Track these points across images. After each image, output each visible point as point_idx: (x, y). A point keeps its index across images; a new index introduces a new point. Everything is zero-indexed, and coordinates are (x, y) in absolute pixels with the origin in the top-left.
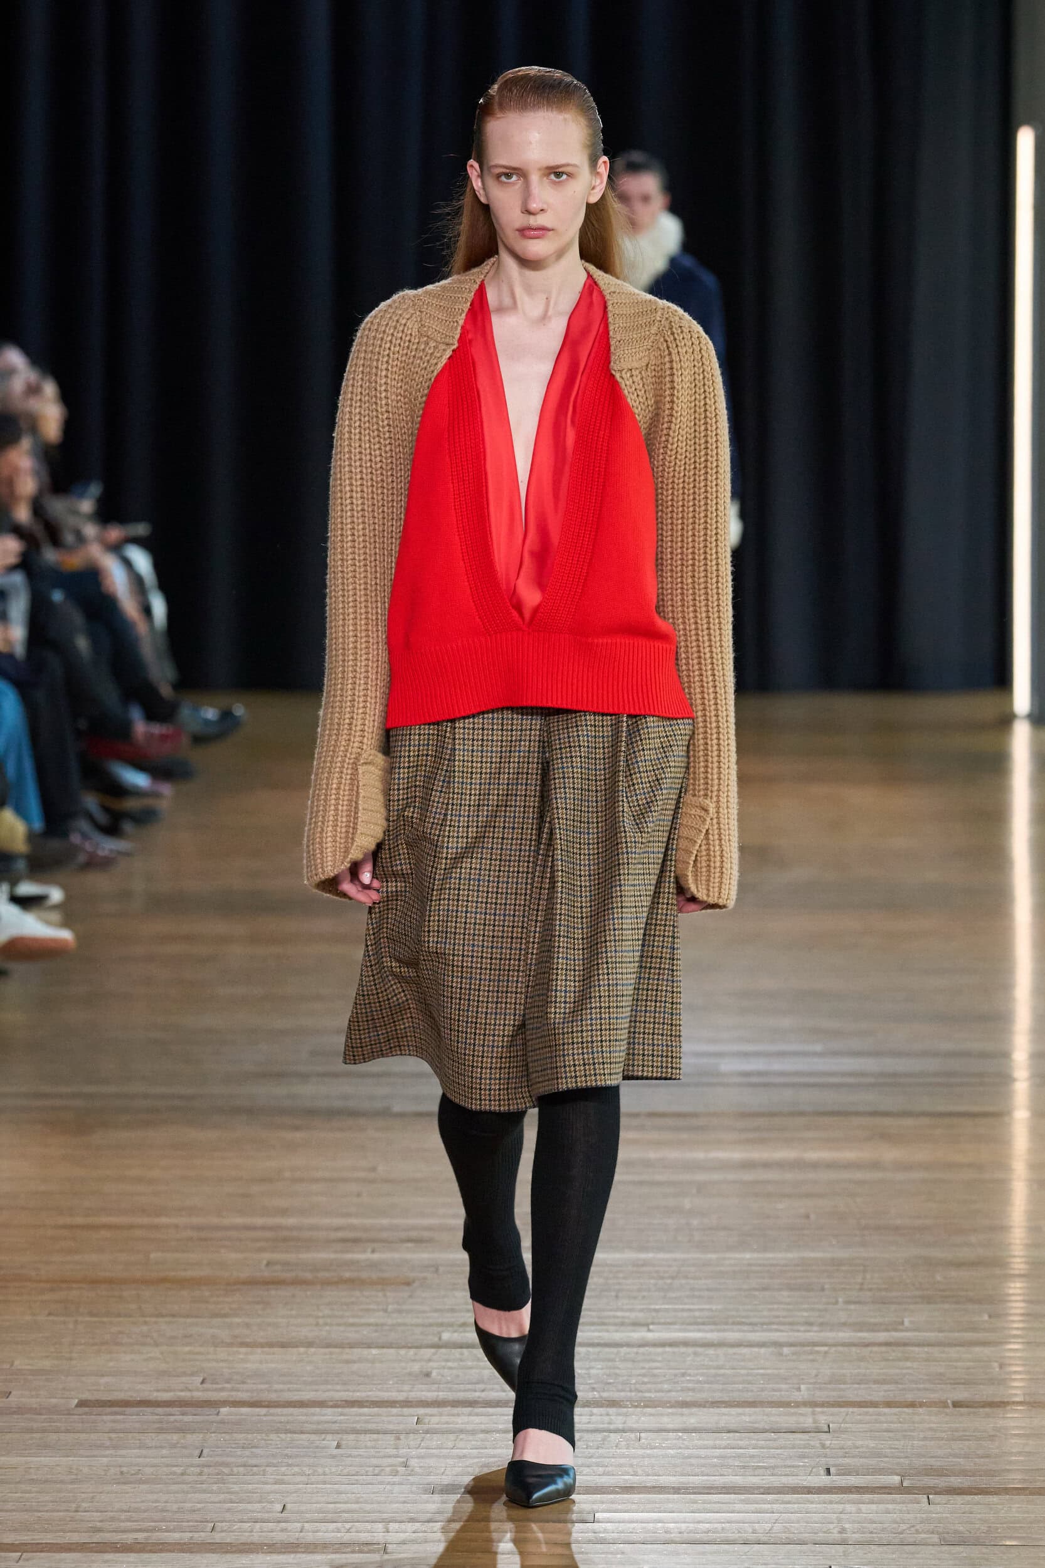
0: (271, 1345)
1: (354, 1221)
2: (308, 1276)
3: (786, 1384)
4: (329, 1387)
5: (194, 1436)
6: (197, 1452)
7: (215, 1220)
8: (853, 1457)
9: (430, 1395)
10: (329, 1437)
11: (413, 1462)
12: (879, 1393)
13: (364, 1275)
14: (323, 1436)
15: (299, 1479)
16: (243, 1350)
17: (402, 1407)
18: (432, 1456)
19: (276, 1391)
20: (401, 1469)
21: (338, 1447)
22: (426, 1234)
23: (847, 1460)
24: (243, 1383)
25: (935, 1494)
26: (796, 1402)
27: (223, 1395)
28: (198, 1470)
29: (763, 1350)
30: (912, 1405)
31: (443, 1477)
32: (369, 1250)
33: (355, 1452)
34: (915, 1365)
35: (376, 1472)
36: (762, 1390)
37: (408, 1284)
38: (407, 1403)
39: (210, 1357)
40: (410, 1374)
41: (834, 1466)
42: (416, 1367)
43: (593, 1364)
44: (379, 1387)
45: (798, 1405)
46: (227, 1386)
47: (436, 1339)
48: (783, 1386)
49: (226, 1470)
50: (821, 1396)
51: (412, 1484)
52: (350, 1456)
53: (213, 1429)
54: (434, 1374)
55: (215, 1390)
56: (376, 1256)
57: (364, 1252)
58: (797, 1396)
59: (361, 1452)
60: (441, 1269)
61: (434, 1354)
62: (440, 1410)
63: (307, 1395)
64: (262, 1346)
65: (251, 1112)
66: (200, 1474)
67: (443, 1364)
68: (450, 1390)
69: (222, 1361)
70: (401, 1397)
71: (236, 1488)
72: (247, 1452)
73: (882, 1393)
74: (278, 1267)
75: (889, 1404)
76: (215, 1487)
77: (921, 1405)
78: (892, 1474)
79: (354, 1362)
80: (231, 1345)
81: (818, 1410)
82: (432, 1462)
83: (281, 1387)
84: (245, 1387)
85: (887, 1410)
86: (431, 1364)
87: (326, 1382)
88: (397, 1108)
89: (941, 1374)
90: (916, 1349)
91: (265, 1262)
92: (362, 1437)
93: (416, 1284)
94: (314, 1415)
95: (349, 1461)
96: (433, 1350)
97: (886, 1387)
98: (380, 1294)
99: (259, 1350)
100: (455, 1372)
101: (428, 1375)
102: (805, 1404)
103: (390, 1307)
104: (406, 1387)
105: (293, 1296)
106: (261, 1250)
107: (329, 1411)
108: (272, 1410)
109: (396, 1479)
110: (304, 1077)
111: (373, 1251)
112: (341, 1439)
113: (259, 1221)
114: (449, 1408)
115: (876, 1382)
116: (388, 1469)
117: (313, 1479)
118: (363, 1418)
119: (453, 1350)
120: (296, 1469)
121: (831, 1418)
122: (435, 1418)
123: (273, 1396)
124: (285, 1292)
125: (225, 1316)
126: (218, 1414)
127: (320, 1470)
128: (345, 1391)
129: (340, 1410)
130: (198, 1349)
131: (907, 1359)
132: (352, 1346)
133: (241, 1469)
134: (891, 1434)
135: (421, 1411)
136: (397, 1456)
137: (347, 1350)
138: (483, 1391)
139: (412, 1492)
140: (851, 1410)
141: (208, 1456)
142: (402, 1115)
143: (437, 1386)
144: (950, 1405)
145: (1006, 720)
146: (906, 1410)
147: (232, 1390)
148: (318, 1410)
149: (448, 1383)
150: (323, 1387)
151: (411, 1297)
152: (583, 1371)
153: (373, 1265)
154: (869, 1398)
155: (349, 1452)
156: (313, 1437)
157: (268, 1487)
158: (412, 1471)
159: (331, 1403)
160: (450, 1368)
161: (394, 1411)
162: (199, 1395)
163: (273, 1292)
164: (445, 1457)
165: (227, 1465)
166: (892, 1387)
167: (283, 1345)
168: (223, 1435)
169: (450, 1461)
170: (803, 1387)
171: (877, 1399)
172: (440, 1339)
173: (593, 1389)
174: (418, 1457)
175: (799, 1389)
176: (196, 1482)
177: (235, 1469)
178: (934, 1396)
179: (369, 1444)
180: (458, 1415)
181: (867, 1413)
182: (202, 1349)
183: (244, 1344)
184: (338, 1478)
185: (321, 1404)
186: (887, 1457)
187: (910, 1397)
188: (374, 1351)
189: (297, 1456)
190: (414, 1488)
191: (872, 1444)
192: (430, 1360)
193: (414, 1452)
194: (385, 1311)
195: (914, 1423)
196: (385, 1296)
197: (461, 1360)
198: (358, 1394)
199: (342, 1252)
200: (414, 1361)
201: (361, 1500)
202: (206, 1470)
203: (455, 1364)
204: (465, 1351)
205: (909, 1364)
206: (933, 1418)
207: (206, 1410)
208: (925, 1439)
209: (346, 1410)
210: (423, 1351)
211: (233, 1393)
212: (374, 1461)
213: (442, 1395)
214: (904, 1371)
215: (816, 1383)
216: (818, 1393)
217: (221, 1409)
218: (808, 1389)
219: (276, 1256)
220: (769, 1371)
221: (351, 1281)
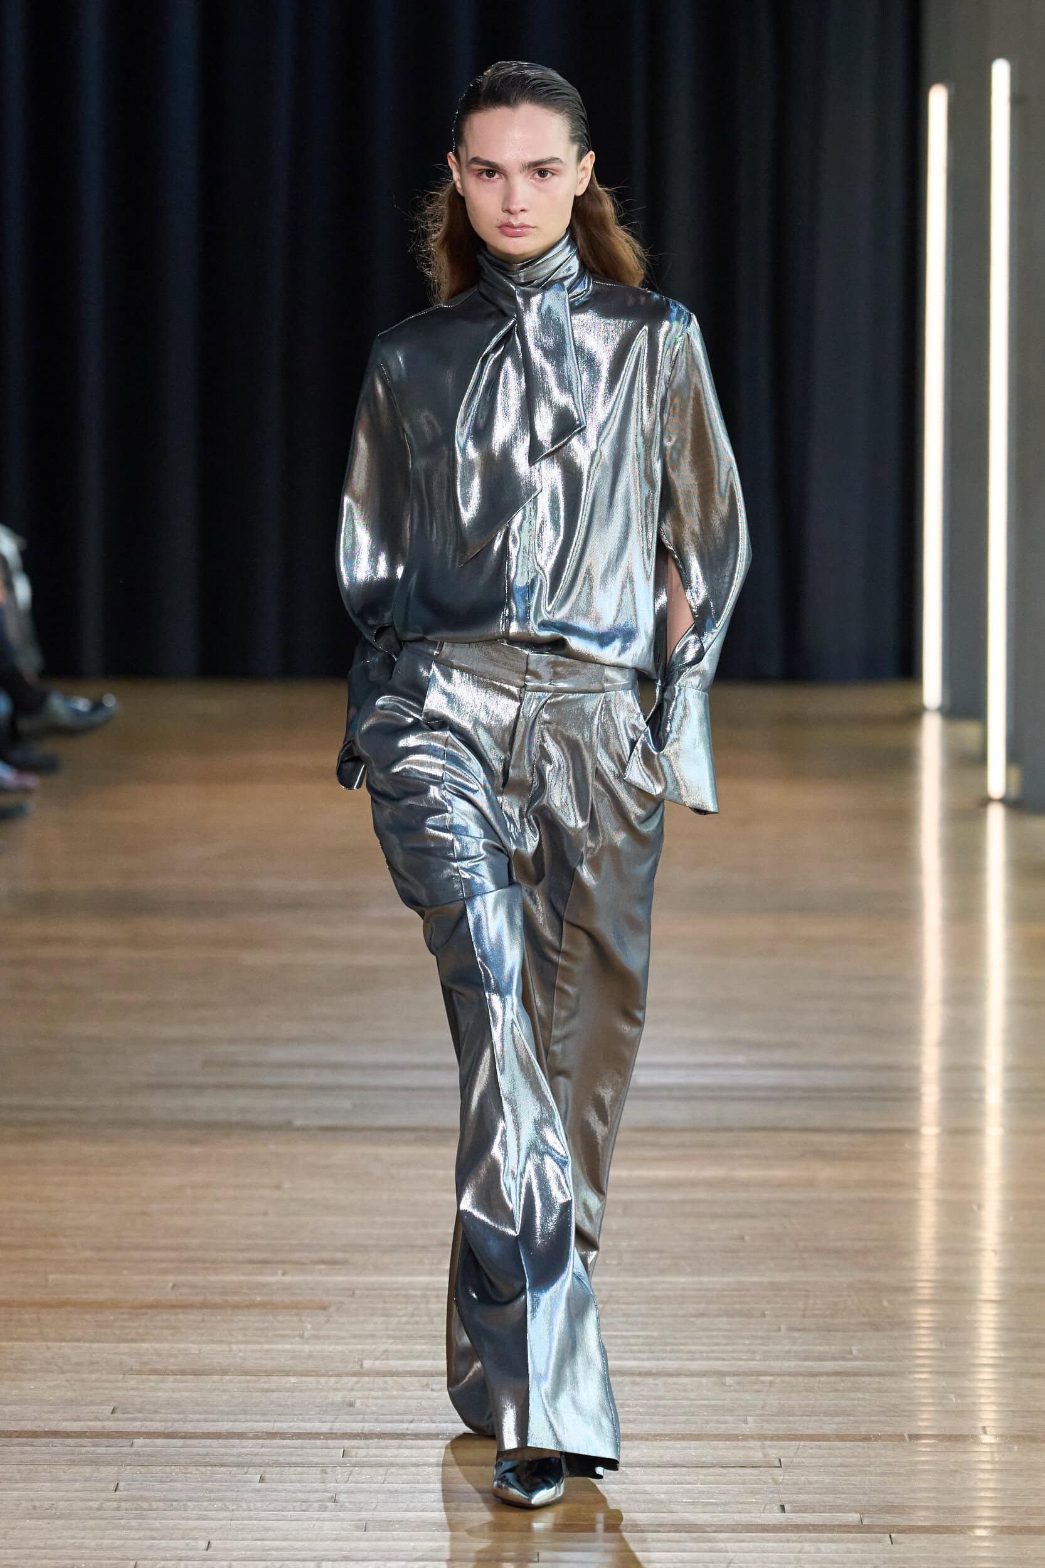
0: (183, 1372)
1: (263, 1242)
2: (218, 1299)
3: (732, 1416)
4: (248, 1417)
5: (109, 1469)
6: (113, 1486)
7: (114, 1241)
8: (808, 1493)
9: (356, 1427)
10: (251, 1470)
11: (342, 1497)
12: (830, 1426)
13: (277, 1298)
14: (245, 1469)
15: (221, 1514)
16: (153, 1377)
17: (327, 1438)
18: (362, 1491)
19: (191, 1421)
20: (330, 1505)
21: (262, 1480)
22: (339, 1256)
23: (802, 1497)
24: (156, 1412)
25: (897, 1532)
26: (743, 1435)
27: (137, 1426)
28: (115, 1504)
29: (704, 1380)
30: (866, 1438)
31: (376, 1513)
32: (280, 1272)
33: (280, 1486)
34: (867, 1396)
35: (304, 1508)
36: (707, 1422)
37: (324, 1308)
38: (331, 1436)
39: (119, 1384)
40: (332, 1404)
41: (790, 1502)
42: (338, 1397)
44: (300, 1417)
45: (745, 1437)
46: (140, 1416)
47: (357, 1367)
48: (729, 1418)
49: (145, 1505)
50: (770, 1429)
51: (343, 1520)
52: (275, 1490)
53: (128, 1462)
54: (358, 1403)
55: (127, 1420)
56: (287, 1279)
57: (275, 1274)
58: (746, 1429)
59: (286, 1486)
60: (357, 1292)
61: (357, 1383)
62: (367, 1442)
63: (225, 1426)
64: (174, 1373)
65: (145, 1125)
66: (118, 1509)
67: (367, 1393)
68: (377, 1421)
70: (325, 1428)
71: (157, 1524)
72: (166, 1486)
73: (834, 1426)
74: (185, 1290)
75: (842, 1438)
76: (134, 1523)
77: (877, 1438)
78: (850, 1511)
79: (273, 1391)
80: (140, 1372)
81: (767, 1443)
82: (362, 1497)
83: (198, 1417)
84: (158, 1416)
85: (839, 1444)
86: (354, 1393)
87: (245, 1412)
88: (299, 1122)
89: (895, 1405)
90: (867, 1379)
91: (171, 1285)
92: (286, 1470)
93: (332, 1309)
94: (233, 1447)
95: (273, 1496)
96: (355, 1379)
97: (837, 1419)
98: (295, 1319)
99: (171, 1378)
100: (379, 1402)
101: (351, 1405)
102: (752, 1437)
103: (306, 1334)
104: (329, 1418)
105: (203, 1321)
106: (165, 1272)
107: (250, 1442)
108: (189, 1442)
109: (325, 1515)
110: (200, 1088)
111: (284, 1274)
112: (265, 1472)
113: (162, 1241)
114: (376, 1440)
115: (826, 1414)
116: (316, 1505)
117: (238, 1514)
118: (285, 1450)
119: (377, 1379)
120: (219, 1504)
121: (782, 1453)
122: (364, 1451)
123: (189, 1427)
124: (194, 1316)
125: (133, 1341)
126: (132, 1446)
127: (244, 1505)
128: (265, 1421)
129: (260, 1441)
130: (104, 1377)
131: (858, 1390)
132: (269, 1373)
133: (161, 1504)
134: (845, 1469)
135: (347, 1443)
136: (325, 1491)
137: (264, 1379)
138: (411, 1422)
139: (343, 1530)
140: (802, 1443)
141: (125, 1490)
142: (304, 1129)
143: (361, 1416)
144: (907, 1439)
145: (915, 714)
146: (860, 1443)
147: (145, 1420)
148: (236, 1442)
149: (373, 1413)
150: (241, 1417)
151: (328, 1322)
153: (287, 1288)
154: (821, 1431)
155: (274, 1486)
156: (234, 1470)
157: (192, 1523)
158: (342, 1506)
159: (251, 1435)
160: (376, 1398)
161: (319, 1442)
162: (111, 1425)
163: (181, 1317)
164: (377, 1492)
165: (146, 1499)
166: (845, 1419)
167: (195, 1373)
168: (139, 1468)
169: (381, 1497)
170: (750, 1419)
171: (829, 1432)
172: (362, 1367)
174: (347, 1492)
175: (746, 1422)
176: (113, 1518)
177: (155, 1505)
178: (889, 1430)
179: (294, 1477)
180: (387, 1447)
181: (819, 1447)
182: (111, 1377)
183: (155, 1372)
184: (263, 1514)
185: (241, 1436)
186: (842, 1493)
187: (863, 1430)
188: (293, 1379)
189: (218, 1491)
190: (345, 1524)
191: (827, 1479)
192: (352, 1390)
193: (343, 1486)
194: (302, 1337)
195: (869, 1456)
196: (301, 1321)
197: (385, 1389)
198: (279, 1424)
199: (250, 1274)
200: (336, 1389)
201: (290, 1537)
202: (123, 1504)
203: (380, 1394)
204: (389, 1379)
205: (860, 1395)
206: (890, 1453)
207: (119, 1442)
208: (883, 1474)
209: (268, 1442)
210: (345, 1379)
211: (148, 1423)
212: (301, 1496)
213: (368, 1427)
214: (856, 1402)
215: (763, 1415)
216: (766, 1426)
217: (135, 1440)
218: (755, 1422)
219: (182, 1278)
220: (712, 1402)
221: (263, 1305)
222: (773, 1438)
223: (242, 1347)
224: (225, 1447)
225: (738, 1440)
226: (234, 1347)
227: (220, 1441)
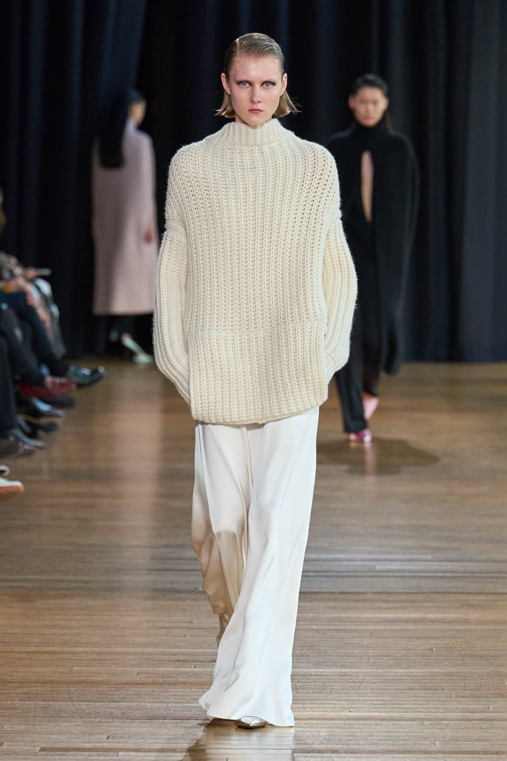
0: (143, 718)
1: (184, 650)
2: (161, 680)
3: (428, 741)
7: (107, 650)
12: (479, 747)
13: (191, 680)
16: (128, 721)
19: (148, 743)
24: (130, 738)
26: (433, 751)
27: (120, 745)
29: (413, 723)
30: (498, 753)
32: (193, 666)
34: (498, 731)
36: (415, 744)
39: (111, 724)
43: (321, 730)
45: (435, 752)
46: (121, 740)
48: (426, 742)
50: (448, 748)
55: (115, 742)
56: (196, 670)
57: (190, 667)
58: (435, 748)
69: (117, 726)
73: (481, 747)
74: (144, 675)
75: (485, 753)
77: (503, 753)
80: (121, 718)
81: (446, 755)
83: (151, 741)
84: (131, 741)
85: (484, 756)
90: (498, 722)
91: (136, 672)
94: (170, 756)
97: (482, 743)
99: (137, 721)
102: (438, 752)
105: (153, 691)
106: (133, 666)
108: (147, 754)
111: (195, 667)
113: (131, 650)
115: (477, 740)
123: (147, 746)
124: (149, 689)
125: (117, 702)
126: (117, 755)
130: (103, 720)
131: (493, 728)
140: (464, 755)
146: (495, 756)
147: (124, 742)
148: (172, 754)
150: (174, 741)
152: (316, 734)
153: (196, 674)
154: (474, 749)
159: (179, 750)
162: (107, 745)
163: (142, 689)
166: (486, 743)
167: (150, 718)
170: (437, 743)
171: (478, 750)
173: (322, 743)
175: (435, 744)
181: (473, 758)
182: (106, 720)
183: (129, 718)
187: (496, 749)
199: (177, 667)
205: (494, 731)
207: (111, 753)
211: (125, 744)
214: (492, 734)
215: (444, 741)
216: (446, 746)
217: (119, 753)
218: (440, 744)
219: (143, 669)
220: (418, 734)
221: (184, 683)
222: (449, 753)
223: (174, 705)
224: (166, 756)
225: (432, 754)
226: (170, 705)
227: (163, 754)
